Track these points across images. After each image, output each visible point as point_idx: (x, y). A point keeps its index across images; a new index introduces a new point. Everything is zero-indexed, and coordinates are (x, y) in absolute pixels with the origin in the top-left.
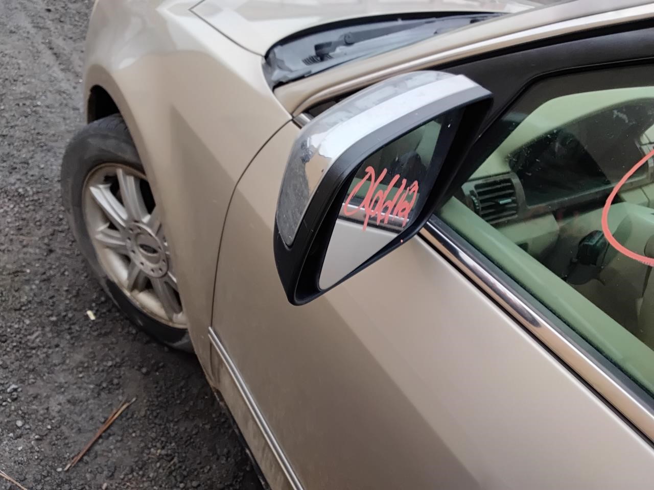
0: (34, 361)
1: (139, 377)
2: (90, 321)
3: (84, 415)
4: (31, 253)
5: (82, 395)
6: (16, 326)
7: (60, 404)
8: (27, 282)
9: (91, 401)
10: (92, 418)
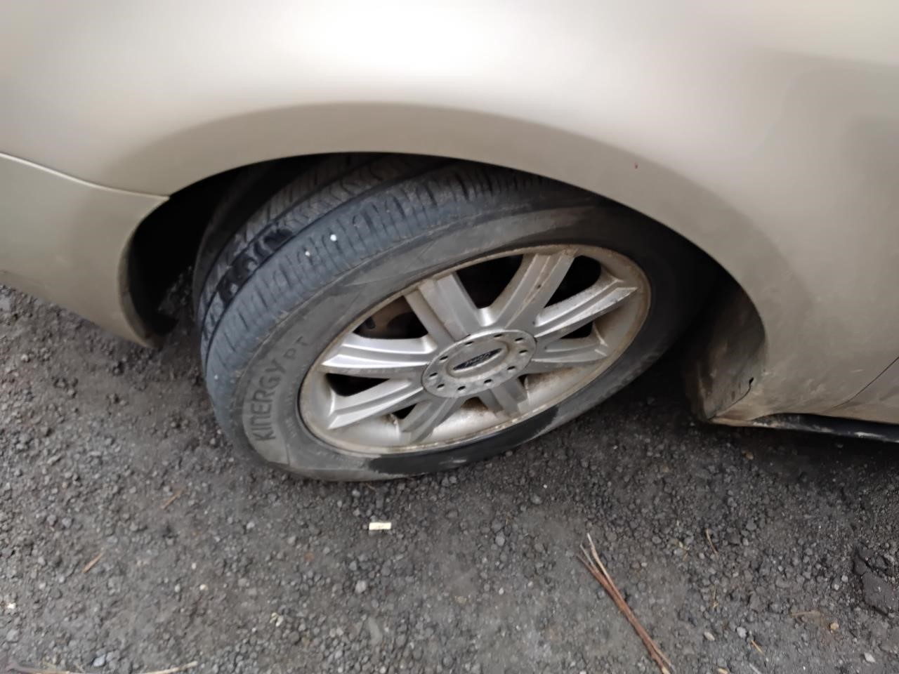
0: (433, 651)
1: (541, 513)
2: (390, 533)
3: (579, 617)
4: (150, 567)
5: (538, 605)
6: (338, 654)
7: (541, 644)
8: (231, 599)
9: (556, 596)
10: (588, 608)
